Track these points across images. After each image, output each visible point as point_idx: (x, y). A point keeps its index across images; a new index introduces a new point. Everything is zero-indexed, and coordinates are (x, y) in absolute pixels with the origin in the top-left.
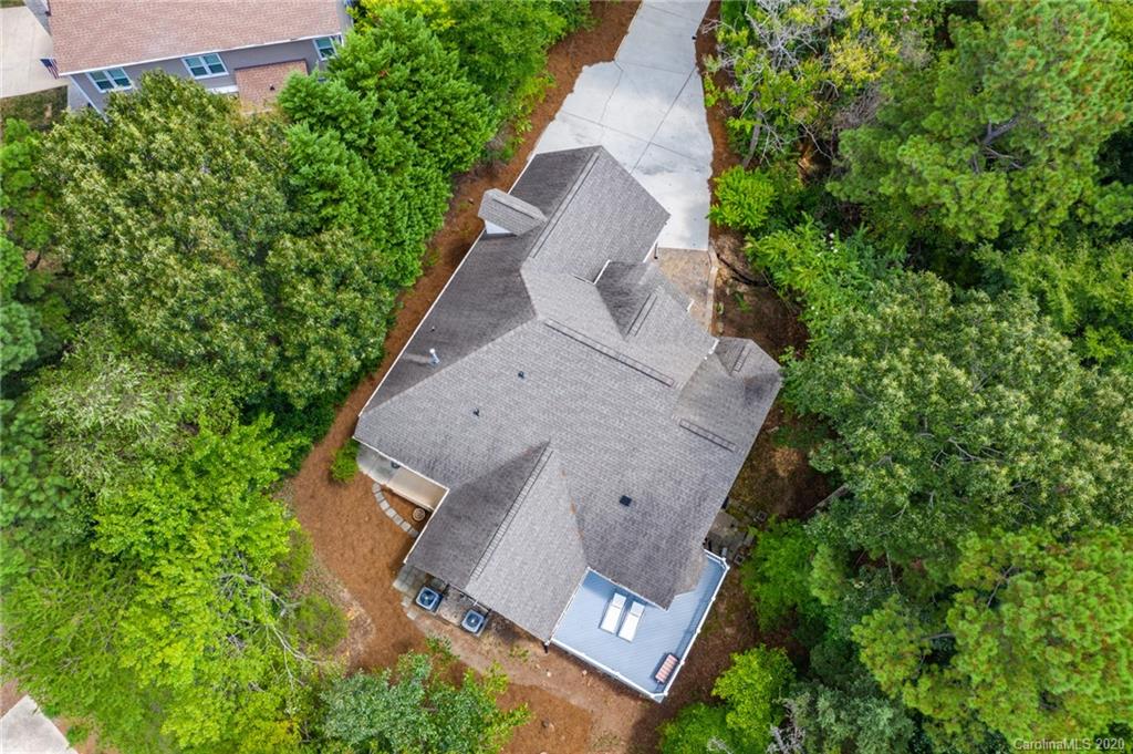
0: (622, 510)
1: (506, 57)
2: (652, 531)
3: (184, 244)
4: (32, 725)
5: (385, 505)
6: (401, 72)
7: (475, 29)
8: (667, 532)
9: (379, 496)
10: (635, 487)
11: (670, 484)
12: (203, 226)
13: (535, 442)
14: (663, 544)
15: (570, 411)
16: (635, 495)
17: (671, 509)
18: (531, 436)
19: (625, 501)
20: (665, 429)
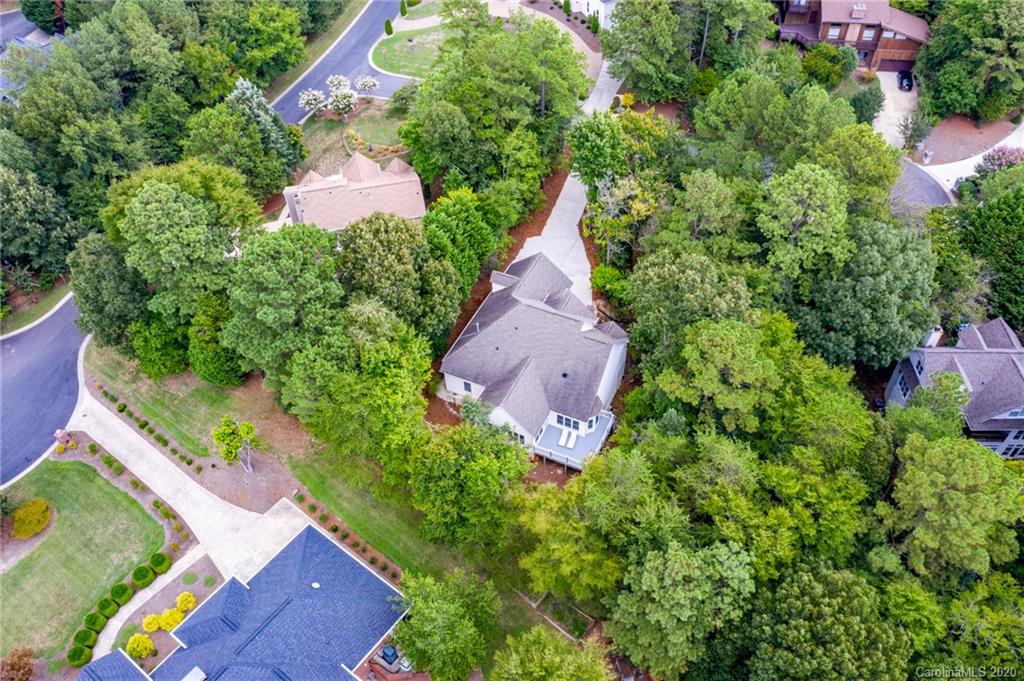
0: (564, 380)
1: (500, 216)
2: (578, 387)
3: (400, 259)
4: (288, 509)
5: (451, 410)
6: (464, 215)
7: (489, 205)
8: (584, 386)
9: (448, 407)
10: (568, 367)
11: (583, 364)
12: (405, 252)
13: (523, 357)
14: (583, 392)
15: (539, 340)
16: (568, 372)
17: (584, 374)
18: (522, 356)
19: (565, 375)
20: (579, 340)
